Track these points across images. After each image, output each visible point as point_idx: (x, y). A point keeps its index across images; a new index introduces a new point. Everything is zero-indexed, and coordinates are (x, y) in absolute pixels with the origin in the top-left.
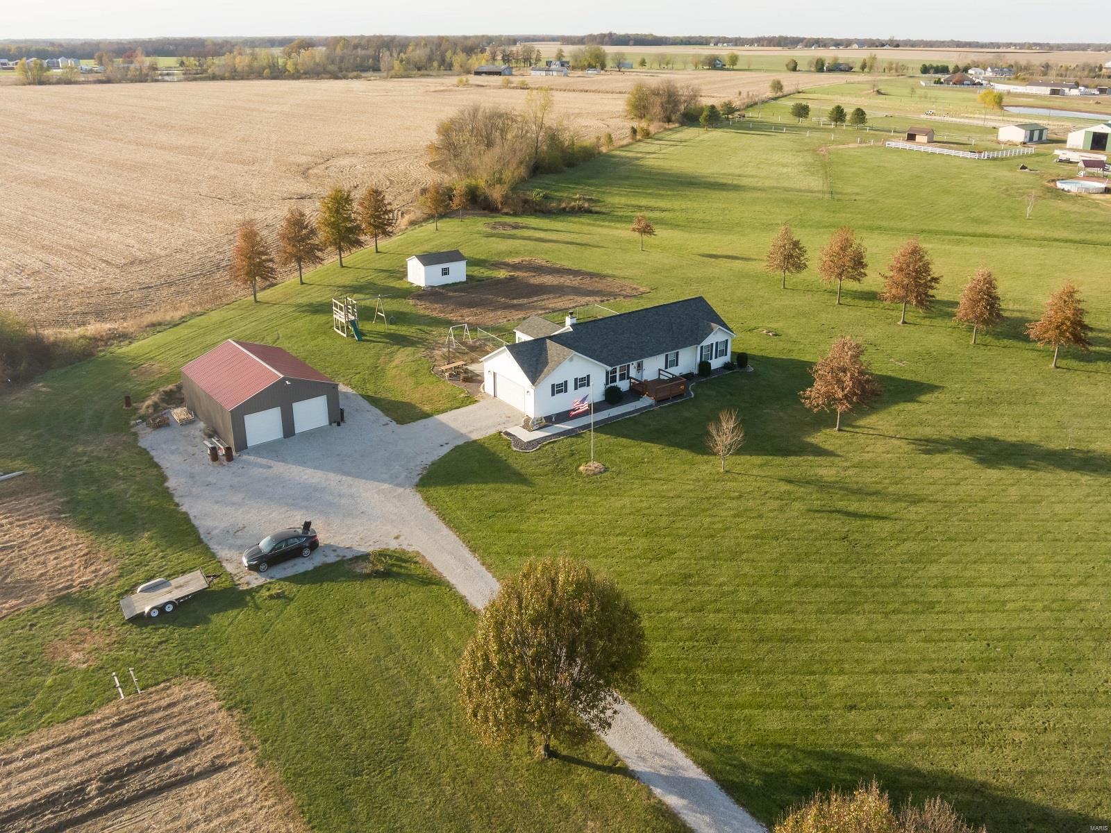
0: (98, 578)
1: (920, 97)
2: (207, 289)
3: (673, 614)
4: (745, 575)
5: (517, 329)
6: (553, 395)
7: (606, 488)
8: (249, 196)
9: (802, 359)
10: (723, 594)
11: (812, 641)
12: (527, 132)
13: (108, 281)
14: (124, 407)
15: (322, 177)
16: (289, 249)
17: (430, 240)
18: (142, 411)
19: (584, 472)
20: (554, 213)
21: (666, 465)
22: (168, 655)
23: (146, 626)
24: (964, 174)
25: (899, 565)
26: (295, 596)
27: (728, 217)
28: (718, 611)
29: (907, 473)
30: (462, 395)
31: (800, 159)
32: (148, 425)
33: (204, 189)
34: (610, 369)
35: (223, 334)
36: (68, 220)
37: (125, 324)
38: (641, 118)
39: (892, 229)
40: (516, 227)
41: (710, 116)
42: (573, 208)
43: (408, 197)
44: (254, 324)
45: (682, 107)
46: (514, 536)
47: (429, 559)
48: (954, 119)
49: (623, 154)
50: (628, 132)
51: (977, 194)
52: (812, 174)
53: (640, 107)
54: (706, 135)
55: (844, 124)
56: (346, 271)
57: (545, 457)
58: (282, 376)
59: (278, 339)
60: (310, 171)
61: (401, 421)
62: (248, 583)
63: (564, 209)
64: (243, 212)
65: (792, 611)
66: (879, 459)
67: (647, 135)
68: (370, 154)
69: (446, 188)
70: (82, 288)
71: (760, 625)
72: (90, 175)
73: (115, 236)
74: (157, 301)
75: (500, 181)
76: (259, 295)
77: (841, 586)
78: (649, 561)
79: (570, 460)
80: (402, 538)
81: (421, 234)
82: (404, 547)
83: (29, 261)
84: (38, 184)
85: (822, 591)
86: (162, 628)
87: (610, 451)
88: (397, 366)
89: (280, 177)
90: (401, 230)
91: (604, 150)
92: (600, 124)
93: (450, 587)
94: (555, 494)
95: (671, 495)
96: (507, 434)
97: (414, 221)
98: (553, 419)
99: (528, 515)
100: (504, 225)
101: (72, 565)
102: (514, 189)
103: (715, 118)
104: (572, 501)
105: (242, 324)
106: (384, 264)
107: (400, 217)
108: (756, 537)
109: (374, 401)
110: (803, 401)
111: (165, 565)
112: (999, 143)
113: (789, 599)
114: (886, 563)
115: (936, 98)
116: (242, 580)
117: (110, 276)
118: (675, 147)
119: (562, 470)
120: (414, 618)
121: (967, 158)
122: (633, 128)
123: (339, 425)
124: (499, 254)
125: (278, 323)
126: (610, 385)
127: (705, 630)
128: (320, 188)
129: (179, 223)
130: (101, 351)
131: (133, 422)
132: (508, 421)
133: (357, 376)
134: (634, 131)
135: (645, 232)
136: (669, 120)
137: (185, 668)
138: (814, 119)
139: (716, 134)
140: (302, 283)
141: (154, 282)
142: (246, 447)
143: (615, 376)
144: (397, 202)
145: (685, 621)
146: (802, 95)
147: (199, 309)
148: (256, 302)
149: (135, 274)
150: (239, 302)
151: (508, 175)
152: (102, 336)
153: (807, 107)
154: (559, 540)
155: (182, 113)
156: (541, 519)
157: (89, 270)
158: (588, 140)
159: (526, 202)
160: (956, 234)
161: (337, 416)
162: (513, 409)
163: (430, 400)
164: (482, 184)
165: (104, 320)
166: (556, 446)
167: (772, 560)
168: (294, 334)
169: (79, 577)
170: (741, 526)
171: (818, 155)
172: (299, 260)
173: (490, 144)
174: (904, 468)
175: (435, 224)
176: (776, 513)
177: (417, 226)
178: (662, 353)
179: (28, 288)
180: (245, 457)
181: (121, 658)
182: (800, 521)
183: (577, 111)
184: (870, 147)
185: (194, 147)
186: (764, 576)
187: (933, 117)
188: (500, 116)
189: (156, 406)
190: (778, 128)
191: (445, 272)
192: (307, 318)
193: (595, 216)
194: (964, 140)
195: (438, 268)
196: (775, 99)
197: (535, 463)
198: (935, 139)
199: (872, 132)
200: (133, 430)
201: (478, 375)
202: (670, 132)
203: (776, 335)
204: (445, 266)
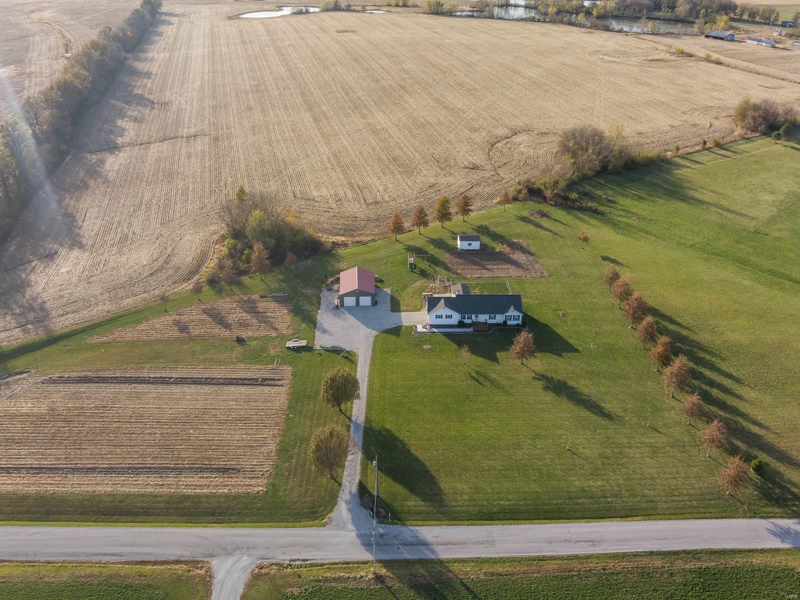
0: (287, 333)
6: (436, 318)
7: (424, 355)
14: (326, 279)
15: (498, 151)
17: (493, 218)
18: (328, 283)
19: (424, 348)
20: (575, 209)
22: (289, 358)
23: (289, 350)
26: (323, 355)
32: (326, 288)
34: (462, 315)
37: (349, 240)
40: (544, 215)
42: (587, 208)
47: (359, 357)
56: (441, 230)
58: (357, 288)
61: (392, 311)
62: (316, 348)
63: (582, 207)
64: (439, 175)
66: (518, 378)
80: (358, 349)
81: (494, 212)
86: (292, 352)
87: (439, 343)
88: (413, 287)
93: (357, 367)
94: (409, 351)
96: (415, 327)
100: (540, 213)
101: (284, 328)
106: (458, 230)
109: (393, 300)
111: (302, 335)
116: (316, 346)
119: (418, 345)
123: (373, 306)
124: (512, 235)
125: (393, 254)
126: (461, 320)
130: (334, 250)
131: (323, 286)
132: (418, 322)
133: (398, 287)
134: (705, 142)
136: (756, 129)
137: (290, 363)
140: (420, 233)
142: (343, 306)
143: (466, 318)
147: (376, 238)
148: (396, 240)
152: (339, 243)
156: (397, 358)
159: (565, 199)
161: (374, 303)
163: (408, 306)
166: (426, 336)
169: (284, 332)
178: (489, 314)
180: (341, 309)
181: (280, 355)
189: (331, 282)
191: (470, 245)
192: (403, 255)
193: (595, 215)
195: (466, 243)
200: (322, 289)
203: (563, 316)
204: (470, 242)
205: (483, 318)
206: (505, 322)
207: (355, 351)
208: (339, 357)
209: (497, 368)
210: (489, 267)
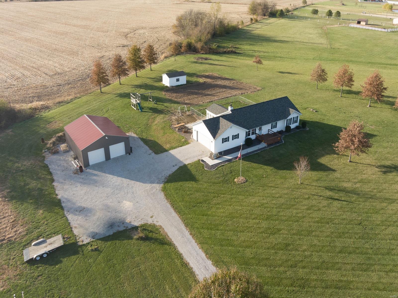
0: (17, 235)
1: (359, 6)
2: (83, 86)
3: (282, 269)
4: (315, 245)
5: (207, 110)
6: (223, 143)
7: (247, 191)
8: (104, 45)
9: (329, 123)
10: (306, 257)
11: (352, 289)
12: (211, 20)
13: (45, 82)
14: (41, 143)
15: (133, 37)
16: (115, 70)
17: (173, 65)
18: (48, 146)
19: (237, 182)
20: (221, 53)
21: (273, 179)
22: (41, 283)
23: (34, 265)
24: (382, 38)
25: (388, 241)
26: (103, 250)
27: (290, 55)
28: (304, 267)
29: (384, 186)
30: (183, 140)
31: (316, 31)
32: (50, 152)
33: (87, 43)
34: (248, 131)
35: (87, 107)
36: (34, 55)
37: (48, 102)
38: (254, 14)
39: (356, 62)
40: (206, 59)
41: (281, 14)
42: (229, 51)
43: (164, 46)
44: (99, 103)
45: (269, 10)
46: (205, 218)
47: (166, 230)
48: (374, 15)
49: (247, 28)
50: (249, 20)
51: (389, 47)
52: (322, 38)
53: (253, 10)
54: (279, 21)
55: (332, 17)
56: (138, 79)
57: (219, 173)
58: (104, 135)
59: (108, 110)
60: (128, 35)
61: (157, 153)
62: (83, 241)
63: (225, 52)
64: (101, 52)
65: (340, 269)
66: (370, 178)
67: (257, 21)
68: (151, 28)
69: (179, 43)
70: (34, 85)
71: (325, 277)
72: (46, 37)
73: (51, 63)
74: (63, 91)
75: (200, 40)
76: (103, 89)
77: (361, 253)
78: (269, 235)
79: (230, 175)
80: (154, 217)
81: (169, 62)
82: (155, 223)
83: (17, 73)
84: (26, 40)
85: (353, 256)
86: (41, 267)
87: (248, 171)
88: (156, 124)
89: (117, 37)
90: (161, 60)
91: (240, 27)
92: (238, 16)
93: (175, 248)
94: (224, 194)
95: (277, 196)
96: (203, 161)
97: (166, 56)
98: (223, 154)
99: (212, 206)
100: (202, 58)
101: (6, 227)
102: (206, 43)
103: (282, 14)
104: (232, 198)
105: (94, 103)
106: (153, 76)
107: (161, 54)
108: (318, 222)
109: (146, 141)
110: (334, 148)
111: (47, 229)
112: (393, 25)
113: (337, 261)
114: (382, 240)
115: (366, 7)
116: (80, 239)
117: (46, 80)
118: (267, 26)
119: (227, 180)
120: (158, 266)
121: (382, 31)
122: (251, 18)
123: (130, 154)
124: (200, 71)
125: (109, 103)
126: (247, 138)
127: (298, 280)
128: (131, 42)
129: (76, 57)
130: (37, 114)
131: (43, 151)
132: (203, 154)
133: (139, 129)
134: (252, 19)
135: (258, 63)
136: (265, 15)
137: (48, 293)
138: (320, 15)
139: (282, 21)
140: (121, 84)
141: (63, 83)
142: (89, 165)
143: (250, 133)
144: (160, 48)
145: (288, 273)
146: (314, 5)
147: (78, 95)
148: (101, 92)
149: (56, 79)
150: (95, 92)
151: (203, 38)
152: (38, 108)
153: (318, 10)
154: (226, 221)
155: (83, 12)
156: (218, 208)
157: (39, 77)
158: (234, 23)
159: (210, 49)
160: (383, 64)
161: (129, 150)
162: (205, 148)
163: (169, 142)
164: (193, 41)
165: (40, 100)
166: (224, 167)
167: (327, 236)
168: (115, 108)
169: (8, 234)
170: (311, 216)
171: (323, 29)
172: (119, 75)
173: (196, 25)
174: (382, 183)
175: (174, 58)
176: (326, 208)
177: (167, 59)
178: (271, 123)
179: (14, 85)
180: (88, 170)
181: (20, 285)
182: (338, 213)
183: (229, 11)
184: (343, 26)
185: (86, 26)
186: (324, 246)
187: (366, 14)
188: (201, 14)
189: (54, 143)
190: (306, 18)
191: (178, 80)
192: (121, 101)
193: (238, 55)
194: (379, 24)
195: (175, 79)
196: (304, 7)
197: (214, 177)
198: (368, 23)
199: (343, 20)
200: (43, 155)
201: (190, 129)
202: (265, 20)
203: (316, 112)
204: (178, 78)
205: (266, 129)
206: (288, 128)
207: (150, 221)
208: (134, 241)
209: (337, 175)
210: (209, 93)
